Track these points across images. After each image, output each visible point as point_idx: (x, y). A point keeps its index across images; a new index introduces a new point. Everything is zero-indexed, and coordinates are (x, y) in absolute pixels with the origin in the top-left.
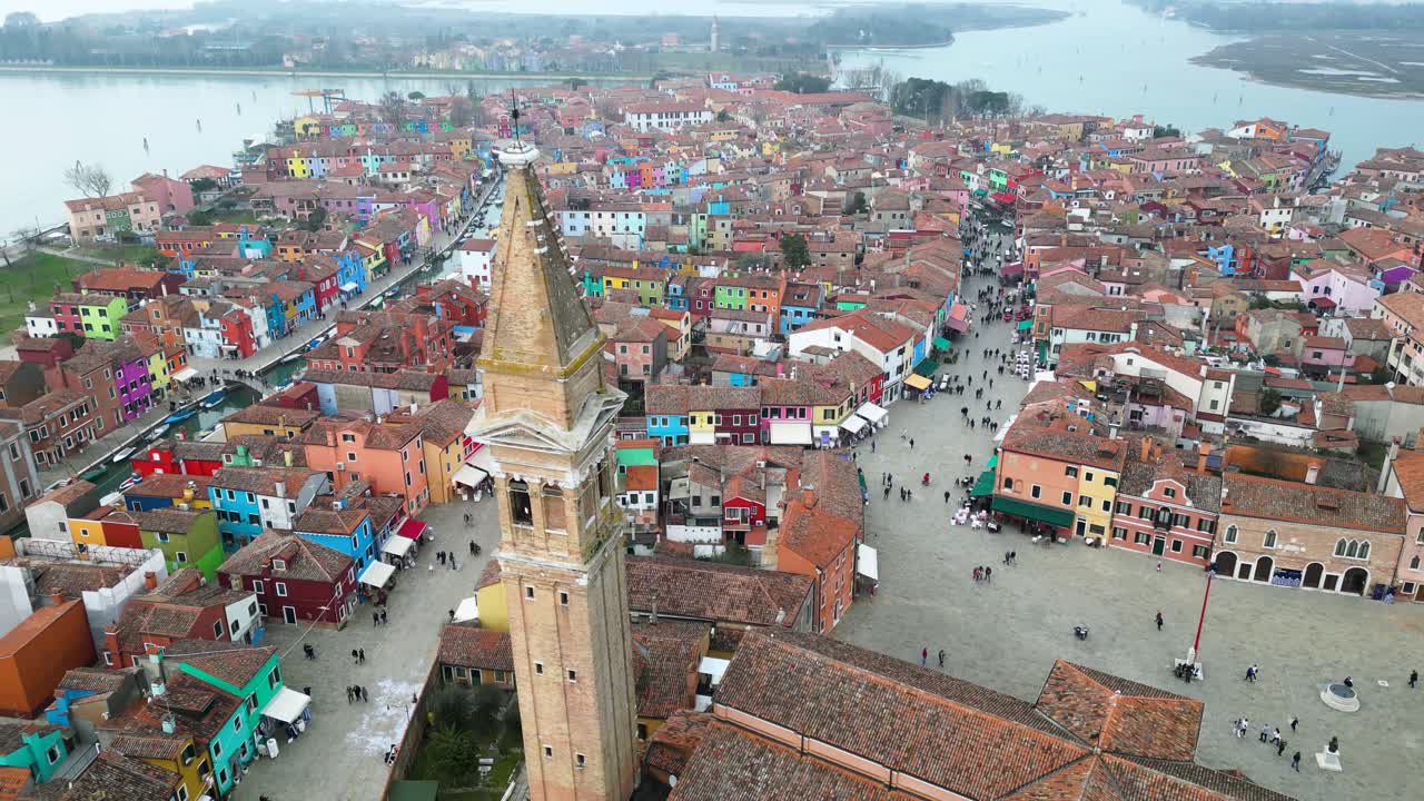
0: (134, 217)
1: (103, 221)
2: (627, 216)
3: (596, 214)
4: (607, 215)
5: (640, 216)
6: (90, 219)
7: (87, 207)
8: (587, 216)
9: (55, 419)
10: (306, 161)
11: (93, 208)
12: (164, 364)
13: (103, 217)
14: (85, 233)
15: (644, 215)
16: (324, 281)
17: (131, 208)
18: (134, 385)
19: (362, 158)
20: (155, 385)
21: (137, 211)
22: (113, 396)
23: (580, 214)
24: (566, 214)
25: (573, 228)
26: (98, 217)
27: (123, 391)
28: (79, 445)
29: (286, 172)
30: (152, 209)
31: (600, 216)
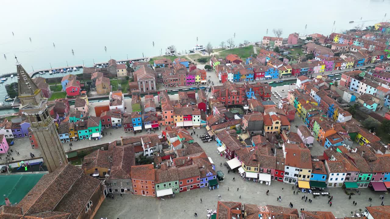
0: (275, 43)
1: (268, 43)
2: (371, 88)
3: (362, 83)
4: (365, 85)
5: (375, 90)
6: (266, 41)
7: (266, 39)
8: (359, 82)
9: (170, 80)
10: (339, 38)
11: (268, 39)
12: (200, 78)
13: (269, 42)
14: (264, 44)
15: (376, 90)
16: (259, 73)
17: (275, 41)
18: (191, 79)
19: (354, 41)
20: (196, 81)
21: (276, 42)
22: (185, 80)
23: (357, 81)
24: (353, 79)
25: (353, 84)
26: (268, 42)
27: (187, 80)
28: (173, 86)
29: (333, 40)
30: (280, 42)
31: (363, 84)
